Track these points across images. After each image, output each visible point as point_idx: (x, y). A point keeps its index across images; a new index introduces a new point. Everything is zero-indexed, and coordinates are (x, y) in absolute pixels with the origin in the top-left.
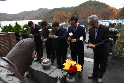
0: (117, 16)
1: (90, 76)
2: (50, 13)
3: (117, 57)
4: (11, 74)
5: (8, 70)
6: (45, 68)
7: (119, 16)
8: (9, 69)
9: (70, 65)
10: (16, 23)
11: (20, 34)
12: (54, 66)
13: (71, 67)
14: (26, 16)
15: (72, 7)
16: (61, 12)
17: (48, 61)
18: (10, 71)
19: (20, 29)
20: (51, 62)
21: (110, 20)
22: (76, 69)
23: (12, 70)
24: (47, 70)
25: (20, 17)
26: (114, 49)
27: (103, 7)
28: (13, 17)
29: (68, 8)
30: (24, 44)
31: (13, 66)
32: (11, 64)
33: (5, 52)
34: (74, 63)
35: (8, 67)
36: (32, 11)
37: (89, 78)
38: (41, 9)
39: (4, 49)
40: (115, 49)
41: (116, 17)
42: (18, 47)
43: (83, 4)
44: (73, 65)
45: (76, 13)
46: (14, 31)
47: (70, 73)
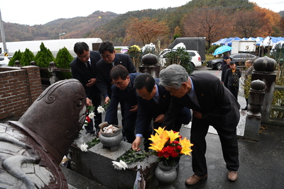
0: (273, 28)
2: (118, 23)
3: (272, 124)
4: (31, 158)
6: (108, 147)
7: (278, 28)
8: (27, 148)
9: (165, 141)
10: (42, 46)
11: (51, 70)
13: (168, 144)
14: (65, 30)
15: (169, 9)
16: (145, 19)
17: (114, 132)
18: (29, 152)
19: (50, 59)
20: (121, 134)
21: (258, 39)
22: (179, 149)
24: (113, 151)
25: (50, 32)
26: (267, 104)
27: (241, 9)
28: (33, 32)
29: (159, 10)
30: (60, 91)
32: (31, 137)
33: (17, 110)
34: (173, 135)
35: (24, 144)
36: (78, 18)
38: (97, 13)
39: (16, 104)
40: (270, 106)
41: (273, 32)
42: (46, 98)
43: (194, 1)
44: (172, 140)
45: (178, 23)
46: (38, 63)
47: (164, 158)
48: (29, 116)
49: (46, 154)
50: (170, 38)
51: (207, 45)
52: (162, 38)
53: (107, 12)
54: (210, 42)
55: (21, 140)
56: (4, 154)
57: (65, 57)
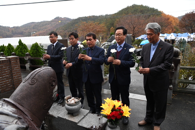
0: (175, 27)
1: (141, 122)
2: (72, 25)
3: (180, 92)
4: (23, 126)
5: (17, 120)
6: (72, 113)
7: (178, 27)
8: (19, 118)
9: (111, 107)
10: (20, 42)
11: (27, 58)
12: (83, 108)
13: (114, 109)
14: (35, 30)
15: (107, 15)
16: (90, 22)
17: (75, 102)
18: (20, 122)
19: (26, 51)
20: (80, 103)
21: (165, 35)
22: (122, 113)
23: (23, 120)
24: (75, 116)
25: (25, 31)
26: (175, 79)
27: (154, 15)
28: (12, 31)
29: (100, 16)
31: (23, 112)
32: (20, 110)
33: (3, 88)
34: (117, 104)
35: (17, 116)
36: (44, 22)
37: (140, 125)
38: (58, 19)
39: (2, 83)
40: (177, 80)
41: (174, 30)
43: (122, 10)
44: (117, 106)
45: (112, 25)
46: (17, 54)
47: (112, 120)
48: (17, 94)
49: (32, 122)
50: (107, 34)
51: (133, 39)
52: (103, 35)
53: (64, 18)
54: (134, 37)
55: (14, 113)
56: (3, 124)
57: (36, 49)
